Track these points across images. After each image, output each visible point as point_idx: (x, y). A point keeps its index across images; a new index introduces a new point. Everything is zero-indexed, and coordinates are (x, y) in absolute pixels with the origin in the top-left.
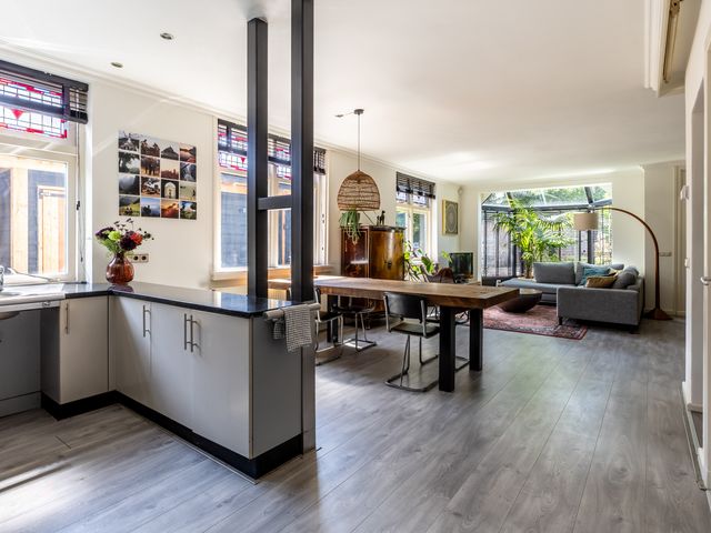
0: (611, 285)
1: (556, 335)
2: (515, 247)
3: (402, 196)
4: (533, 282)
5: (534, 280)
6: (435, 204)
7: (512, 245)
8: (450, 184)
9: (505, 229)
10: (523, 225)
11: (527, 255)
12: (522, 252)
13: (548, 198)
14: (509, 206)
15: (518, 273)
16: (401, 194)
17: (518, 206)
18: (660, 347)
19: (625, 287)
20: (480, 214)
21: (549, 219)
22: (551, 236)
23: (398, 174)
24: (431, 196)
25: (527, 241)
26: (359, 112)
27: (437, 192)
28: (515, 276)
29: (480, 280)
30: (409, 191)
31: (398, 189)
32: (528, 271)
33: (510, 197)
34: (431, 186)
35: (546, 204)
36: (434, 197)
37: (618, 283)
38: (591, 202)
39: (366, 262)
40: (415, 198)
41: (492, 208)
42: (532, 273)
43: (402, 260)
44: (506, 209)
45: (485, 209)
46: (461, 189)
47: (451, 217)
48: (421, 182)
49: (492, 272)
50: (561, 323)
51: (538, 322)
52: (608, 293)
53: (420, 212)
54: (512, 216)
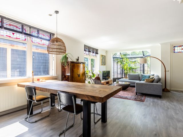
0: (153, 82)
1: (135, 100)
2: (122, 69)
3: (87, 53)
4: (127, 80)
5: (128, 79)
6: (98, 56)
7: (121, 68)
8: (103, 50)
9: (119, 63)
10: (125, 63)
11: (126, 71)
12: (124, 71)
13: (132, 55)
14: (121, 57)
15: (123, 77)
16: (87, 52)
17: (123, 57)
18: (172, 104)
19: (157, 82)
20: (112, 59)
21: (132, 60)
22: (133, 65)
23: (85, 46)
24: (97, 53)
25: (126, 67)
26: (57, 12)
27: (99, 52)
28: (122, 78)
29: (112, 79)
30: (89, 51)
31: (85, 50)
32: (126, 76)
33: (121, 54)
34: (97, 50)
35: (131, 56)
36: (98, 54)
37: (155, 81)
38: (144, 56)
39: (69, 74)
40: (91, 53)
41: (116, 58)
42: (127, 77)
43: (84, 74)
44: (120, 58)
45: (114, 58)
46: (106, 52)
47: (103, 60)
48: (93, 49)
49: (116, 77)
50: (137, 95)
51: (129, 94)
52: (152, 84)
53: (93, 58)
54: (121, 60)
